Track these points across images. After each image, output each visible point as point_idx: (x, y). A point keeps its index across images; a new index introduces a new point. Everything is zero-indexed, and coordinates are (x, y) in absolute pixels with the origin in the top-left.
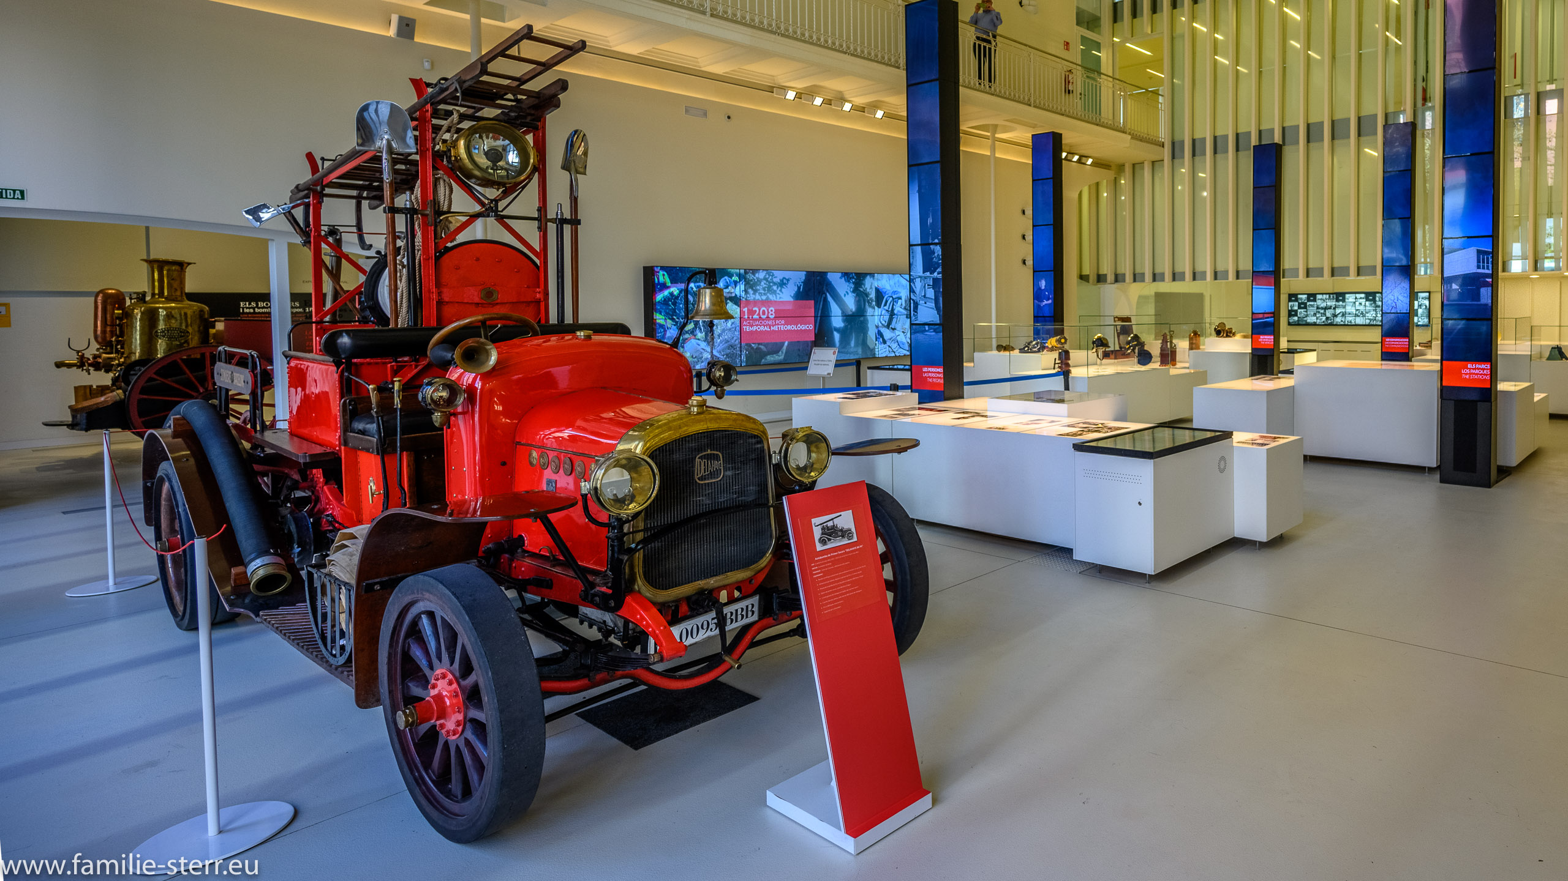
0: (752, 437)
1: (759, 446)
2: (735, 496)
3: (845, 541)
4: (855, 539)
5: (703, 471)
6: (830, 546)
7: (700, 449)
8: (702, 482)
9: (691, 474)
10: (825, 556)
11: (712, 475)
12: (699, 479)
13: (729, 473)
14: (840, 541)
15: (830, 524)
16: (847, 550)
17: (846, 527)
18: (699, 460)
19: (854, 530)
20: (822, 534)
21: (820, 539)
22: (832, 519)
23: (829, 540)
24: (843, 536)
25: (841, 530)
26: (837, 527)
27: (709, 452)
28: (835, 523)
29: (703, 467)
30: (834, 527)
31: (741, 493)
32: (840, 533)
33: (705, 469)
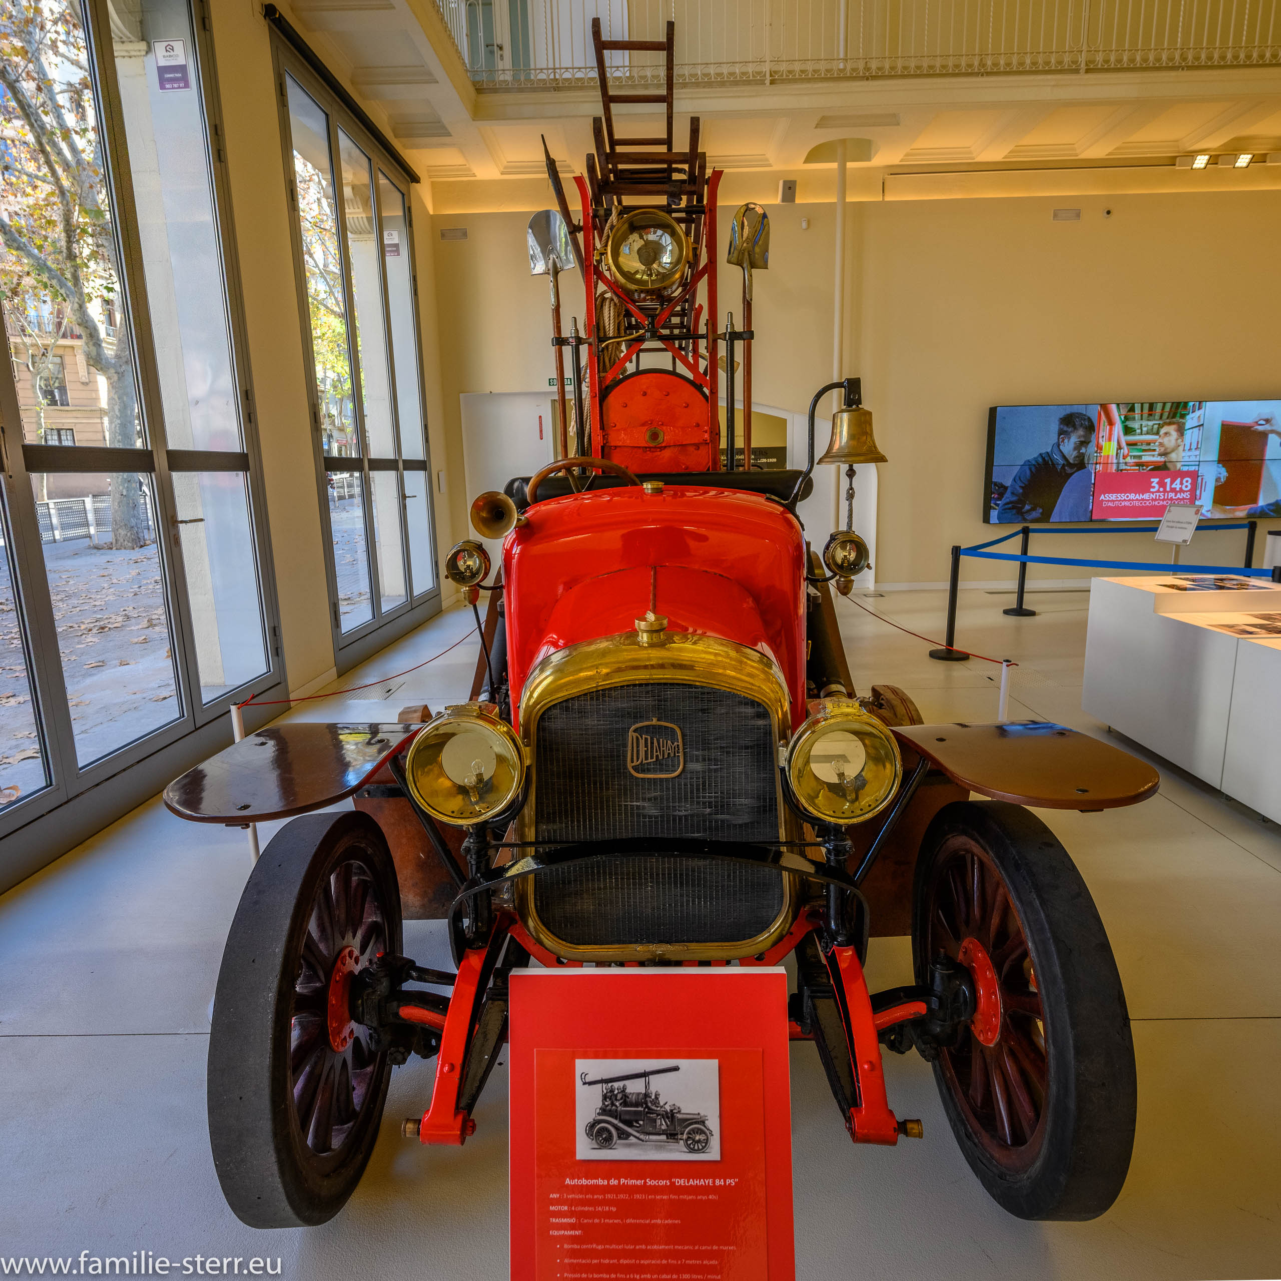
0: (746, 704)
1: (761, 722)
2: (708, 810)
3: (677, 1153)
4: (713, 1153)
5: (642, 754)
6: (620, 1152)
7: (637, 716)
8: (641, 776)
9: (618, 756)
10: (600, 1182)
11: (661, 765)
12: (636, 768)
13: (697, 766)
14: (659, 1147)
15: (635, 1087)
16: (680, 1182)
17: (688, 1108)
18: (635, 735)
19: (714, 1124)
20: (604, 1111)
21: (592, 1126)
22: (644, 1075)
23: (624, 1135)
24: (672, 1136)
25: (670, 1116)
26: (656, 1101)
27: (654, 722)
28: (653, 1089)
29: (642, 749)
30: (646, 1102)
31: (722, 806)
32: (663, 1124)
33: (646, 752)
